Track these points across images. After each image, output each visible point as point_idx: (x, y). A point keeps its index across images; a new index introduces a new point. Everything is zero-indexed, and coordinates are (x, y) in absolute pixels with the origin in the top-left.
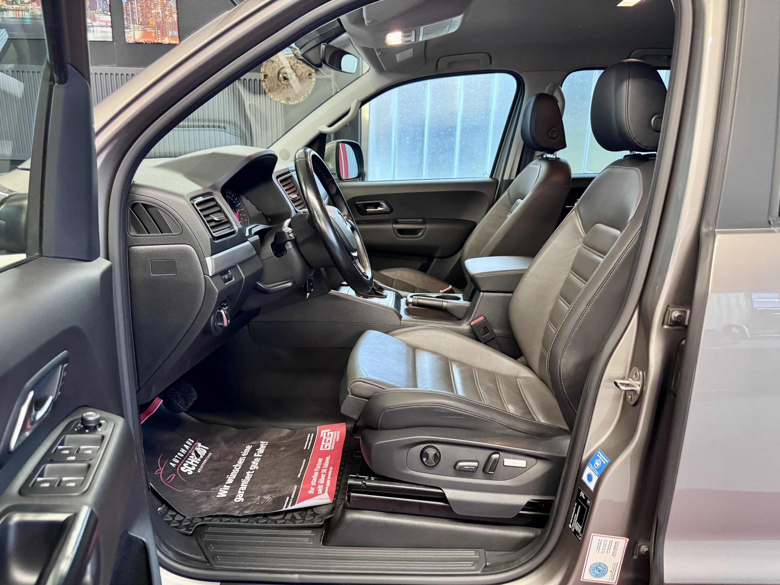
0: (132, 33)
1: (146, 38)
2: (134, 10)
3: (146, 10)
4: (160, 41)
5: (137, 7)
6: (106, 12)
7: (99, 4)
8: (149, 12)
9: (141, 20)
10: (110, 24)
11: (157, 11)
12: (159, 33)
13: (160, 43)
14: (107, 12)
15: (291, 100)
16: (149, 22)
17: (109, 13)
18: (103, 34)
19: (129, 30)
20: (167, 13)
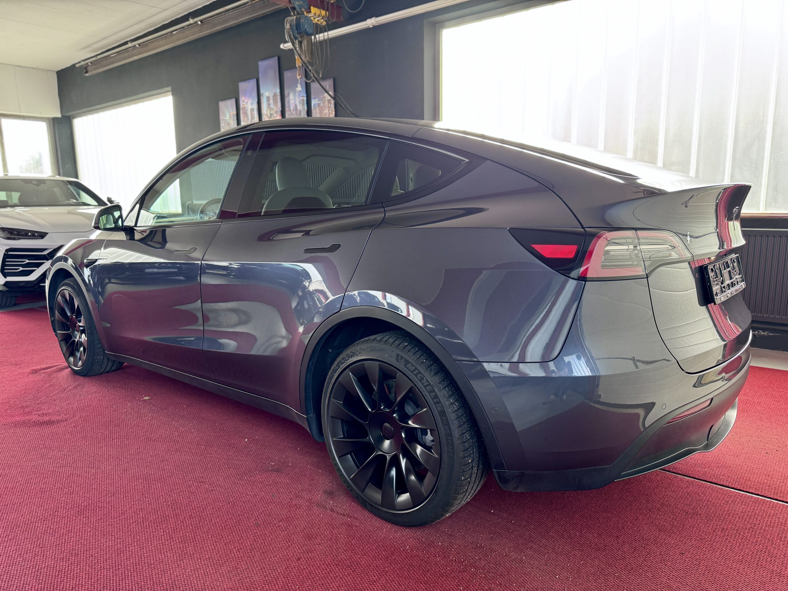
3: (321, 112)
5: (318, 110)
7: (303, 112)
8: (323, 113)
11: (326, 111)
20: (330, 112)
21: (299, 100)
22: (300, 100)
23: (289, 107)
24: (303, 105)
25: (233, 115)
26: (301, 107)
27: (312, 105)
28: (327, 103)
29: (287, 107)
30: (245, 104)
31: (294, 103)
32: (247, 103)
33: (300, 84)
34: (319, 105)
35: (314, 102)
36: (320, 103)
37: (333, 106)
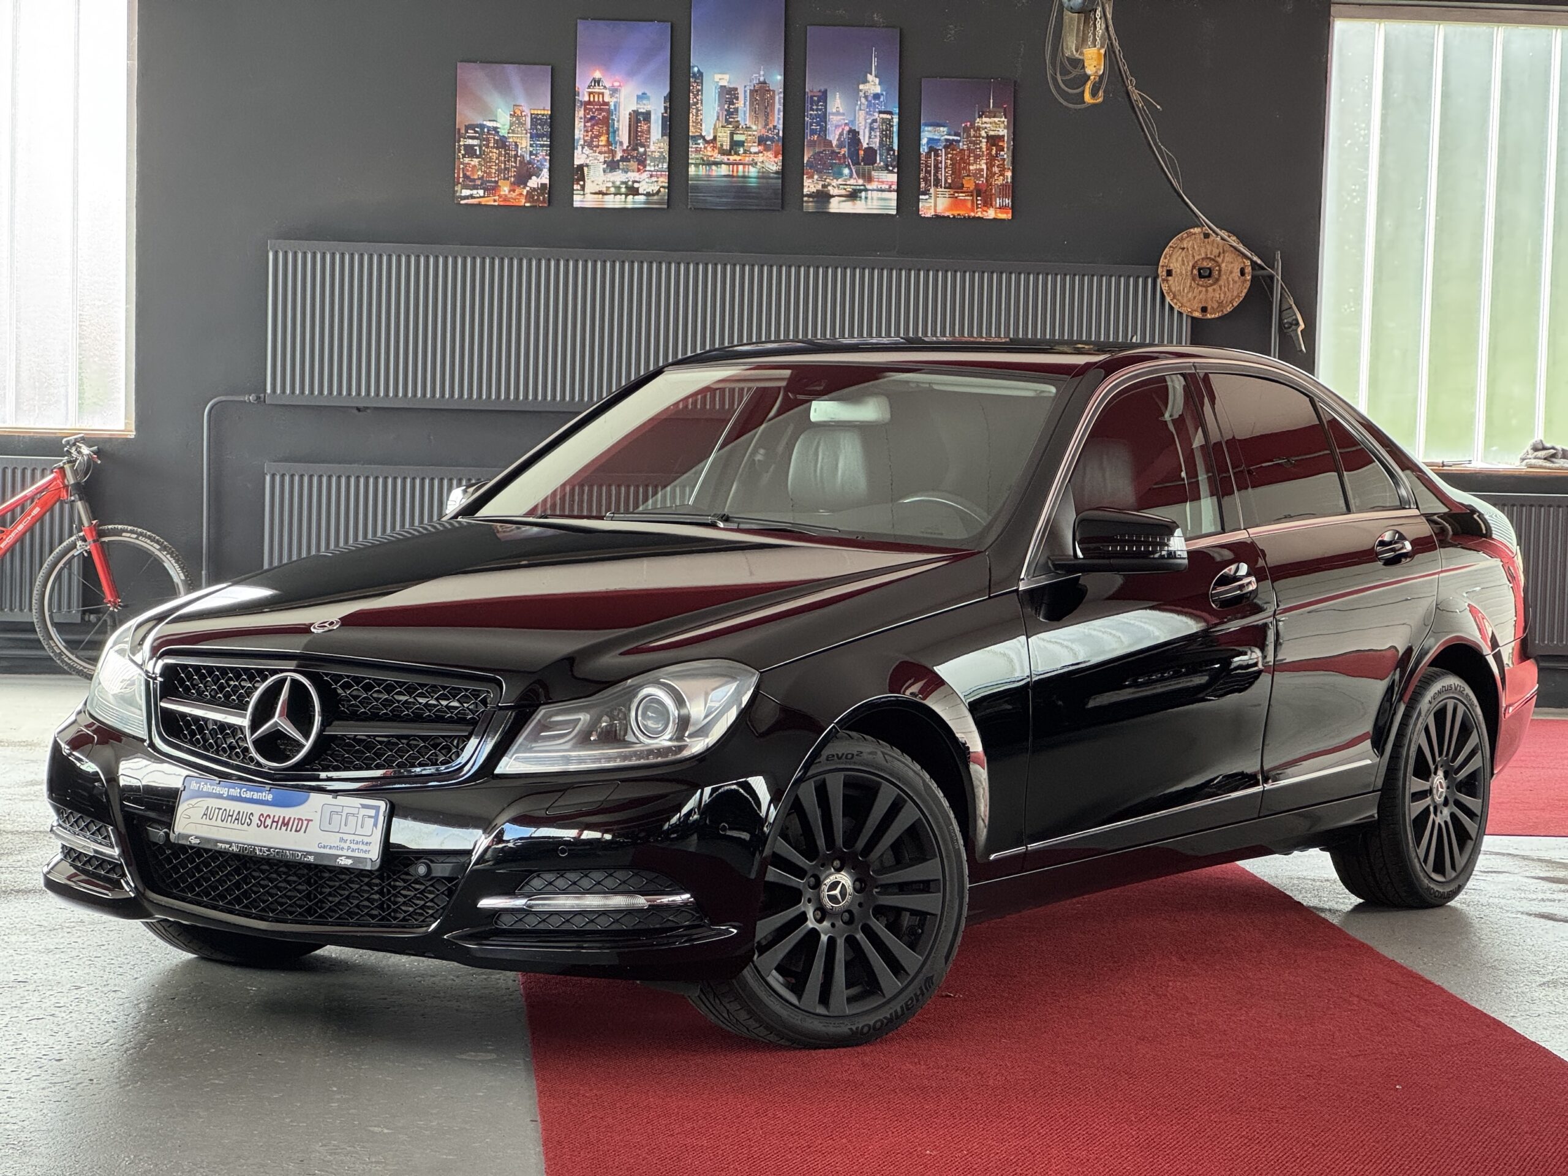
0: (932, 201)
1: (957, 210)
2: (940, 165)
3: (960, 165)
4: (979, 214)
5: (946, 159)
6: (891, 168)
7: (881, 155)
8: (964, 168)
9: (949, 181)
10: (894, 187)
11: (978, 167)
12: (979, 202)
13: (979, 218)
14: (894, 168)
15: (1209, 310)
16: (963, 185)
17: (896, 170)
18: (883, 203)
19: (927, 197)
20: (996, 169)
21: (869, 121)
22: (875, 121)
23: (824, 130)
24: (886, 134)
25: (535, 120)
26: (877, 140)
27: (924, 141)
28: (984, 145)
29: (813, 132)
30: (607, 92)
31: (846, 124)
32: (614, 91)
33: (876, 76)
34: (950, 145)
35: (927, 134)
36: (959, 141)
37: (1006, 155)
